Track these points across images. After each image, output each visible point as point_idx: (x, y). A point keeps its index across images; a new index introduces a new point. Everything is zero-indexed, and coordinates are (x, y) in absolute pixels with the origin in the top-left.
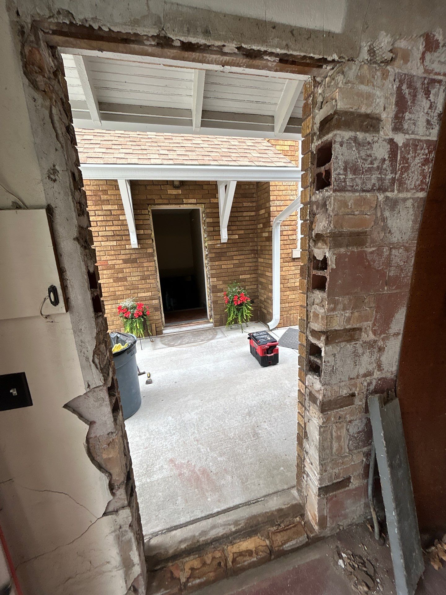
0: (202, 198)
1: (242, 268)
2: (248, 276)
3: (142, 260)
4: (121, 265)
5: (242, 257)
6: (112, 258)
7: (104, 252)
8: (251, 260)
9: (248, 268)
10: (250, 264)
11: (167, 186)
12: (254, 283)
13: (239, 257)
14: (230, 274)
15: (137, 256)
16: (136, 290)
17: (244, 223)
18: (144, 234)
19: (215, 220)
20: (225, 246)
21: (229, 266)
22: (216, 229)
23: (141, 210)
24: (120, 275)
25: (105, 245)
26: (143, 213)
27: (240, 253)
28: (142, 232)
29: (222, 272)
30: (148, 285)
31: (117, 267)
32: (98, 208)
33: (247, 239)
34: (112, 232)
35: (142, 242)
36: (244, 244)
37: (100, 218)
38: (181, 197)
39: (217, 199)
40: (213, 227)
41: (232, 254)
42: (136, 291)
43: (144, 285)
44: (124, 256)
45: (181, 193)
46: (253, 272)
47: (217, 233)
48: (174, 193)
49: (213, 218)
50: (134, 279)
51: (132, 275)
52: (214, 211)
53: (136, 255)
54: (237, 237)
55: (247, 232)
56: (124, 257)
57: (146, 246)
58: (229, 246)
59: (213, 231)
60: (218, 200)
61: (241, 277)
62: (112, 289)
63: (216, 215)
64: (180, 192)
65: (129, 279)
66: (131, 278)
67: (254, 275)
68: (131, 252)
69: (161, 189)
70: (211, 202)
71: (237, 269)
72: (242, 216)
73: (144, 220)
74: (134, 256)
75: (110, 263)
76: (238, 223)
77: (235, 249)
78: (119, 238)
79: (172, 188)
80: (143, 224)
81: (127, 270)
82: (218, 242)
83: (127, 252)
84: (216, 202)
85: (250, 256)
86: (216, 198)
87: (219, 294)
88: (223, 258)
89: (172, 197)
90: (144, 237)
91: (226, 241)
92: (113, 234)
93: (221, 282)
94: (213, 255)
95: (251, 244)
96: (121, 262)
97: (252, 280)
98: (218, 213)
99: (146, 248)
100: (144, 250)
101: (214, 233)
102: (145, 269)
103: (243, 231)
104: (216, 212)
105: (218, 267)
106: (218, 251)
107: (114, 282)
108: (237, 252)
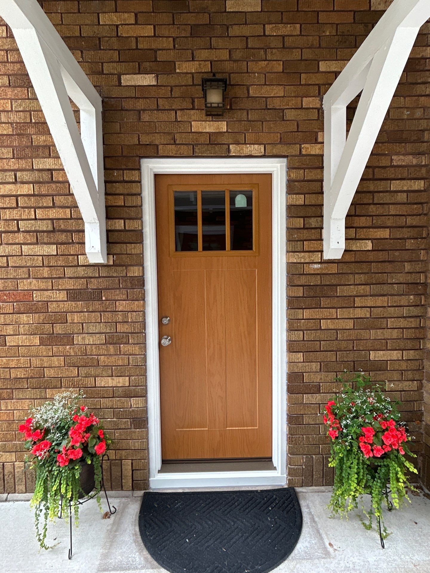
0: (280, 143)
1: (379, 332)
2: (395, 355)
3: (112, 294)
4: (61, 305)
5: (380, 301)
6: (42, 285)
7: (25, 269)
8: (405, 311)
9: (395, 334)
10: (403, 323)
11: (192, 112)
12: (410, 375)
13: (370, 302)
14: (344, 345)
15: (103, 283)
16: (92, 369)
17: (393, 210)
18: (125, 231)
19: (311, 199)
20: (334, 269)
21: (341, 324)
22: (313, 222)
23: (123, 170)
24: (59, 329)
25: (30, 253)
26: (126, 178)
27: (376, 289)
28: (119, 224)
29: (322, 337)
30: (123, 360)
31: (52, 307)
32: (23, 164)
33: (397, 253)
34: (49, 222)
35: (117, 248)
36: (389, 267)
37: (26, 189)
38: (225, 140)
39: (319, 146)
40: (304, 217)
41: (352, 290)
42: (92, 371)
43: (113, 359)
44: (71, 281)
45: (225, 130)
46: (410, 344)
47: (313, 234)
48: (208, 130)
49: (304, 194)
50: (89, 340)
51: (85, 331)
52: (311, 175)
53: (100, 280)
54: (369, 245)
55: (398, 234)
56: (70, 285)
57: (126, 260)
58: (345, 269)
59: (304, 228)
60: (322, 149)
61: (373, 355)
62: (36, 362)
63: (314, 186)
64: (223, 126)
65: (78, 339)
66: (83, 339)
67: (412, 354)
68: (90, 272)
69: (176, 121)
70: (304, 152)
71: (364, 334)
72: (387, 192)
73: (128, 195)
74: (94, 284)
75: (37, 296)
76: (372, 209)
77: (362, 278)
78: (63, 237)
79: (204, 118)
80: (124, 206)
81: (76, 318)
82: (316, 257)
83: (81, 272)
84: (317, 152)
85: (404, 300)
86: (316, 142)
87: (307, 398)
88: (324, 302)
89: (202, 140)
90: (123, 237)
91: (338, 256)
92: (50, 228)
93: (315, 366)
94: (300, 292)
95: (408, 267)
96: (62, 296)
97: (404, 365)
98: (322, 181)
99: (126, 266)
100: (120, 268)
101: (305, 234)
102: (120, 318)
103: (388, 230)
104: (314, 177)
105: (311, 324)
106: (314, 281)
107: (41, 344)
108: (367, 288)
